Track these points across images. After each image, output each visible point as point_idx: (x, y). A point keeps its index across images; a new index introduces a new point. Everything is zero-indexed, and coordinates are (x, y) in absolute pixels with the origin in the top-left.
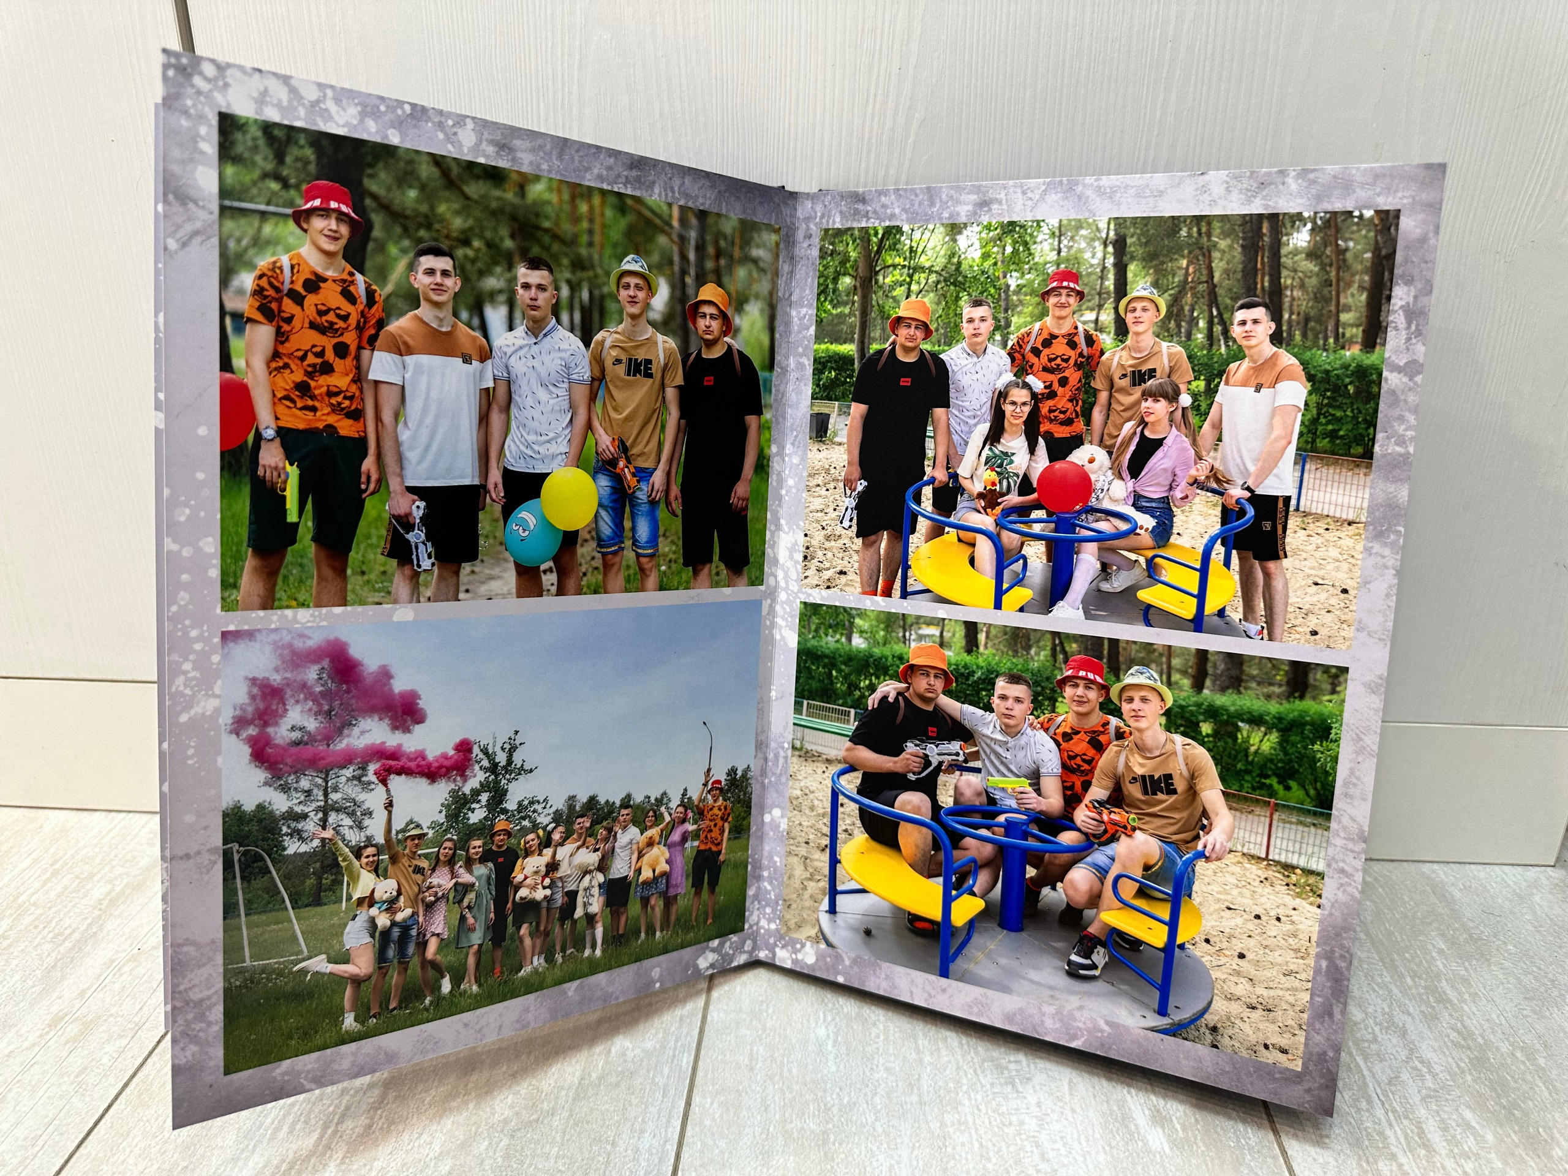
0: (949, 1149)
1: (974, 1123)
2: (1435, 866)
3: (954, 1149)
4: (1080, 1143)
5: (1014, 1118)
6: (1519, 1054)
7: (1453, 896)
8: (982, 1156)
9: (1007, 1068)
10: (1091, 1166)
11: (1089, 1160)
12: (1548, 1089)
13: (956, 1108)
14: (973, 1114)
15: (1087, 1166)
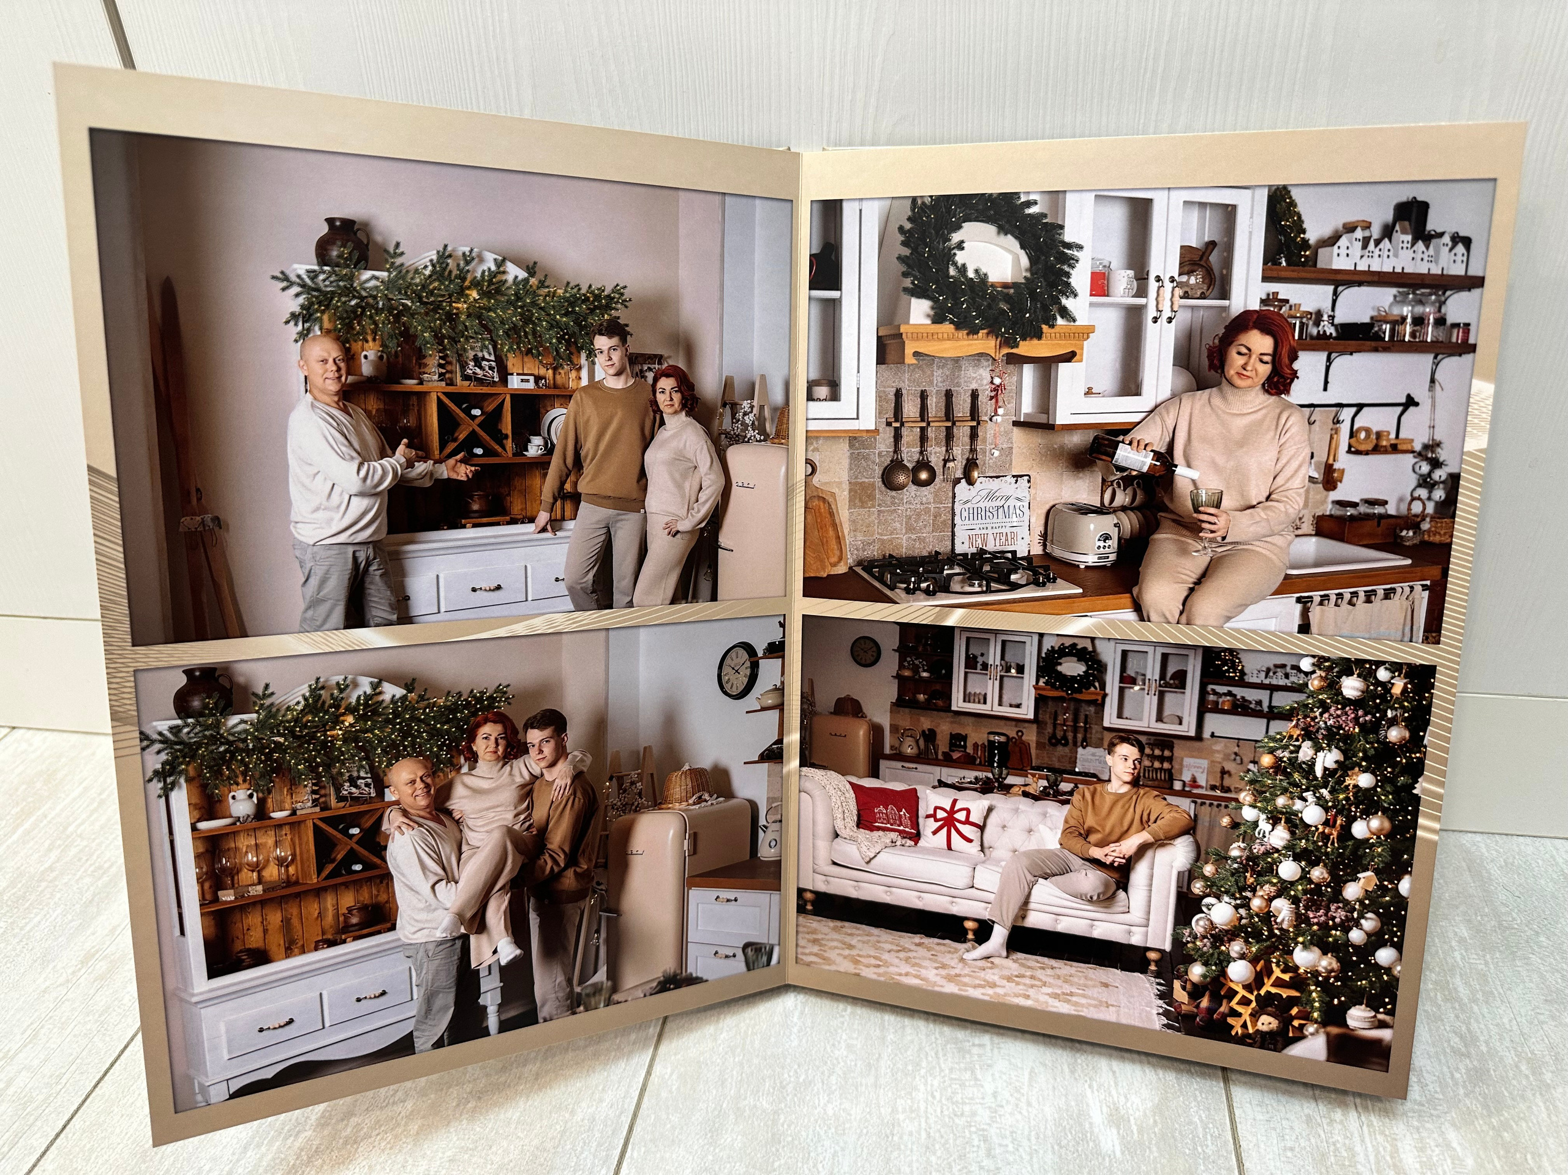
0: (896, 1138)
1: (926, 1112)
2: (1478, 838)
3: (901, 1138)
4: (1029, 1140)
5: (967, 1108)
6: (1523, 1068)
7: (1490, 873)
8: (927, 1148)
9: (969, 1052)
10: (1036, 1166)
11: (1035, 1160)
12: (1547, 1109)
13: (910, 1094)
14: (926, 1101)
15: (1032, 1166)
